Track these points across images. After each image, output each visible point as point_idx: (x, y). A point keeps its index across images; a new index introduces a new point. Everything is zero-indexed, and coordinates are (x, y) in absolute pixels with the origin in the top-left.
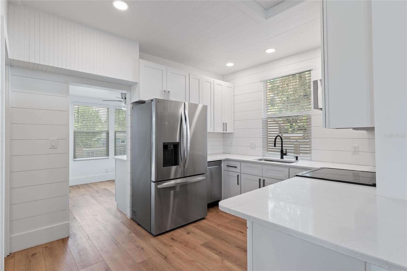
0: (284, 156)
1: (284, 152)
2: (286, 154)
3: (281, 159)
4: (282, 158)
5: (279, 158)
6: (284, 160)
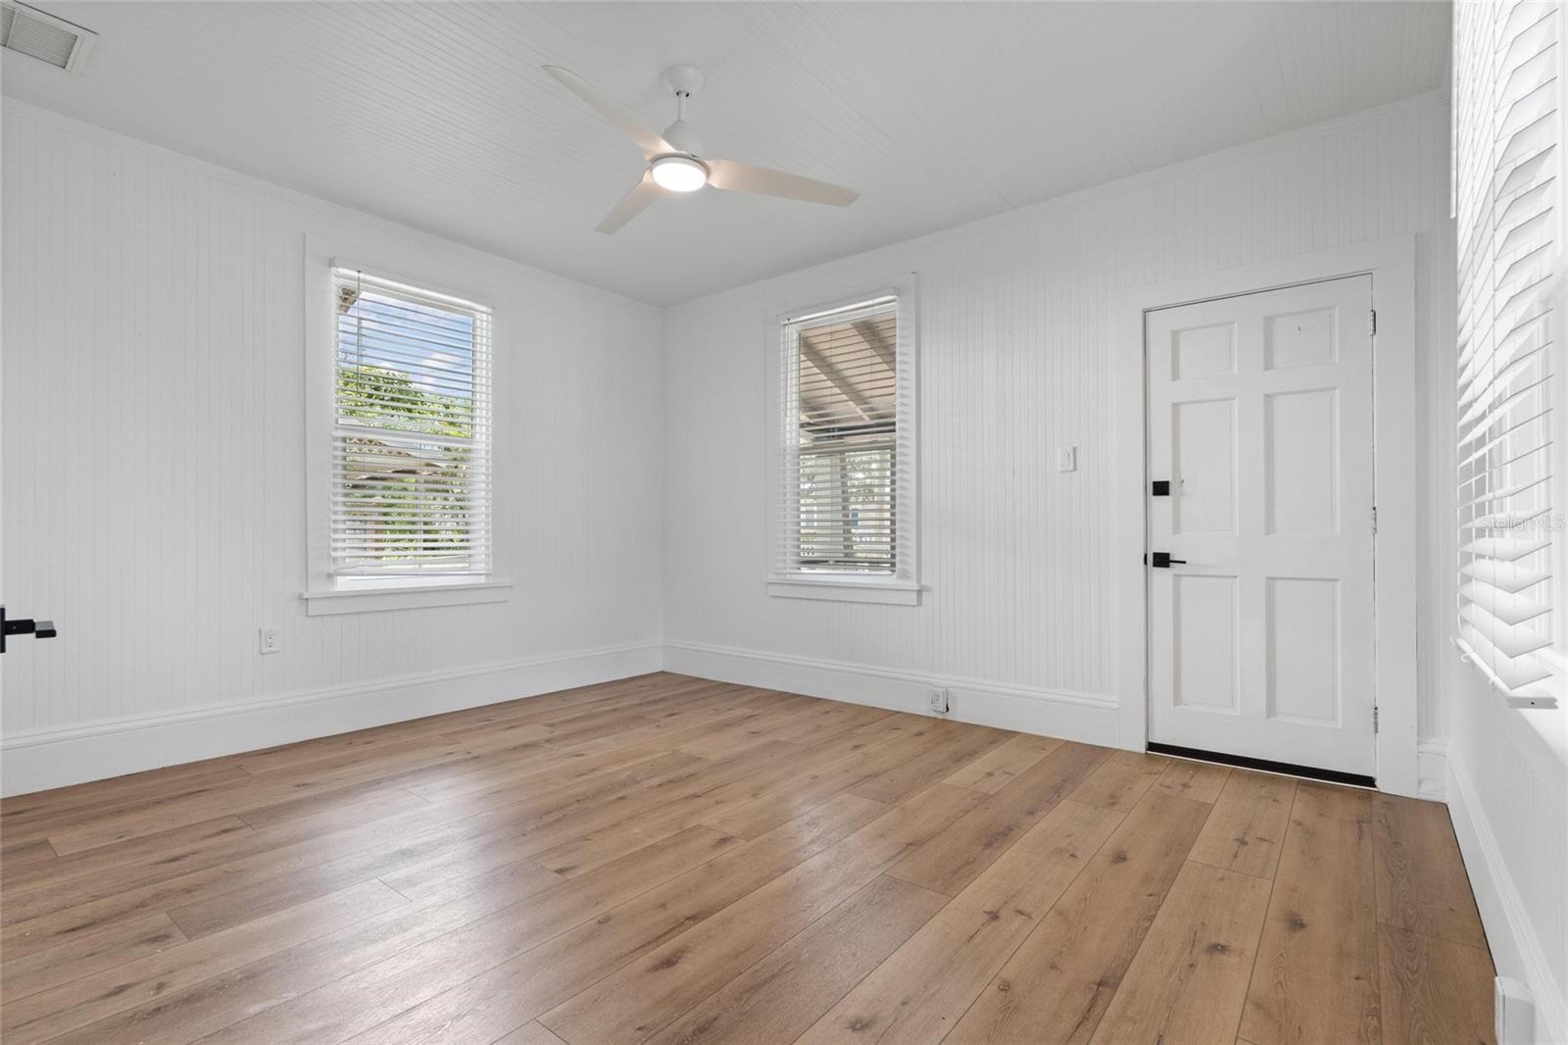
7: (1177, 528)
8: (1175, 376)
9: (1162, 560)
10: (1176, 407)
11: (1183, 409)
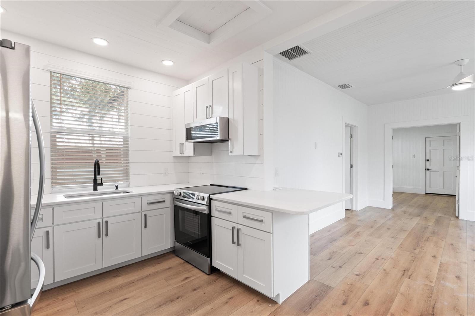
0: (99, 187)
1: (99, 182)
2: (101, 184)
3: (94, 191)
4: (95, 189)
5: (91, 190)
6: (98, 192)
7: (430, 165)
8: (430, 146)
9: (428, 170)
10: (430, 150)
11: (431, 151)
